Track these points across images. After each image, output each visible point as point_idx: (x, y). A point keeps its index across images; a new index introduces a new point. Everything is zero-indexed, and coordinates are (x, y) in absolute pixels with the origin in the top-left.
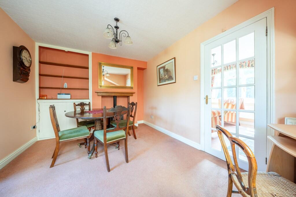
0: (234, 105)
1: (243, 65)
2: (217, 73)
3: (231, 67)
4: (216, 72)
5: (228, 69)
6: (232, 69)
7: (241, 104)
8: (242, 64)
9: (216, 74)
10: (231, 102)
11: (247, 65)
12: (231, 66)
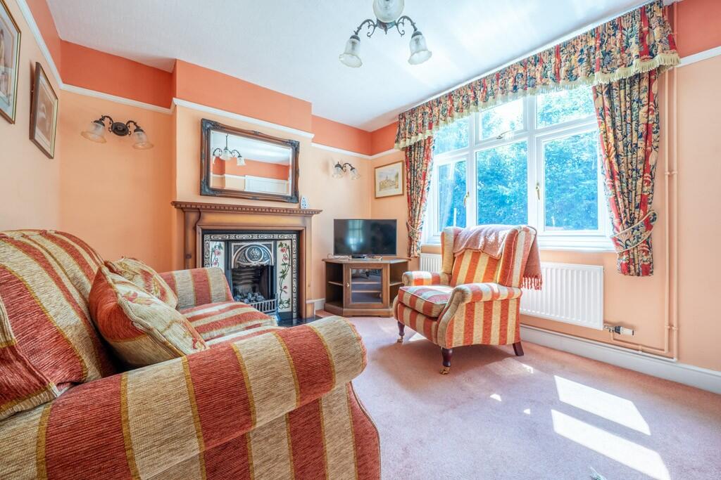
0: (498, 261)
1: (532, 78)
2: (437, 124)
3: (489, 89)
4: (434, 119)
5: (476, 103)
6: (491, 97)
7: (528, 253)
8: (532, 74)
9: (434, 126)
10: (485, 246)
11: (549, 73)
12: (489, 86)
